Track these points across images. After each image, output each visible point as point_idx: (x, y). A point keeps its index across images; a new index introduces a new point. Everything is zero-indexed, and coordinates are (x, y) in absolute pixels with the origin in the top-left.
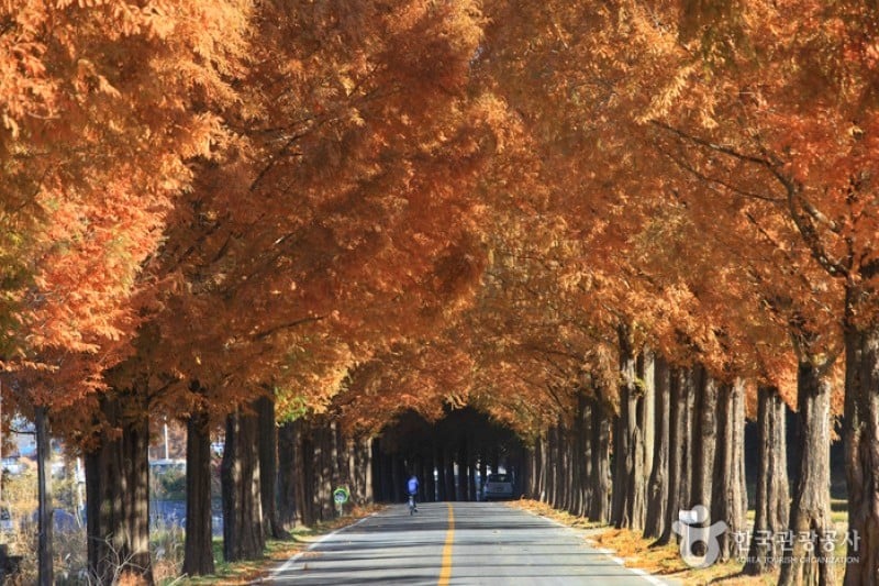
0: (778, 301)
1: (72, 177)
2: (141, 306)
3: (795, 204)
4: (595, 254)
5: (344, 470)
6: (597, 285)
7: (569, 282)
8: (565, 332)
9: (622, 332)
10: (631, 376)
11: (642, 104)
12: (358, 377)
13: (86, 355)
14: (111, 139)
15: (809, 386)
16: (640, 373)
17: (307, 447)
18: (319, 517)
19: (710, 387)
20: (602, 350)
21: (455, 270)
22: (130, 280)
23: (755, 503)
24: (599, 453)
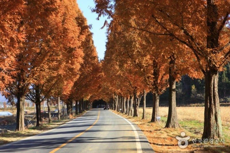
0: (128, 91)
1: (66, 80)
2: (71, 91)
3: (129, 82)
4: (112, 86)
5: (90, 105)
6: (113, 89)
7: (110, 88)
8: (110, 93)
9: (115, 93)
10: (116, 97)
11: (116, 73)
12: (91, 97)
13: (67, 95)
14: (70, 77)
15: (131, 98)
16: (116, 96)
17: (86, 103)
18: (87, 109)
19: (123, 98)
20: (113, 94)
21: (99, 87)
22: (71, 88)
23: (126, 108)
24: (113, 103)
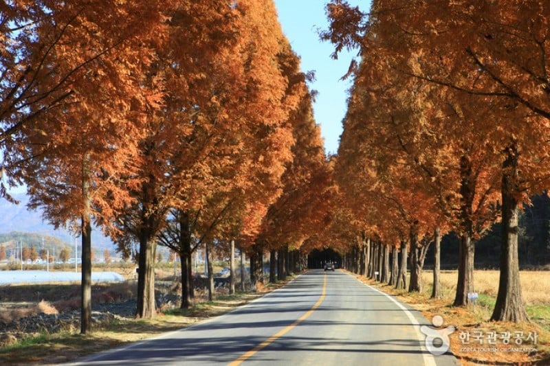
0: (397, 228)
1: (252, 201)
2: (262, 226)
3: (400, 208)
4: (357, 217)
5: (302, 261)
6: (358, 223)
7: (352, 223)
8: (350, 233)
9: (363, 233)
10: (365, 243)
11: (369, 188)
12: (306, 241)
13: (252, 237)
14: (261, 193)
15: (403, 246)
16: (367, 242)
17: (294, 256)
18: (297, 271)
19: (382, 245)
20: (358, 237)
21: (327, 220)
22: (260, 221)
23: (391, 270)
24: (357, 259)
